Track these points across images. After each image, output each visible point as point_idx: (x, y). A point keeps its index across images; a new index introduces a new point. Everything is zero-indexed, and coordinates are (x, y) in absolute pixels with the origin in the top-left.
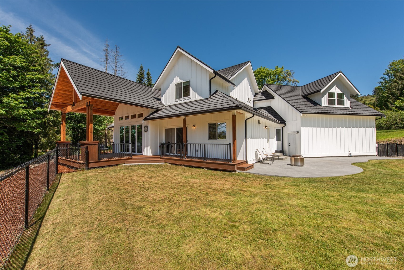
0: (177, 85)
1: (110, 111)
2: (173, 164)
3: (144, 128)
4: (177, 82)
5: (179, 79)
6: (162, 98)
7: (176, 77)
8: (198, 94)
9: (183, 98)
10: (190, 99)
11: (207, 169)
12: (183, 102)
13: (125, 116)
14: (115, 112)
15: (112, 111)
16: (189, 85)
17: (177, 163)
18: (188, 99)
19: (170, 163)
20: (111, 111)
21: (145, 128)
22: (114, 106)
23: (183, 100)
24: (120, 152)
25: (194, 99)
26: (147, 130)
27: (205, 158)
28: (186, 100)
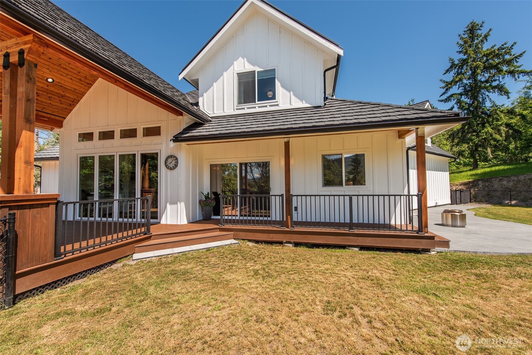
0: (240, 75)
1: (49, 116)
2: (257, 242)
3: (166, 160)
4: (242, 70)
5: (246, 63)
6: (200, 100)
7: (240, 59)
8: (295, 95)
9: (257, 102)
10: (278, 105)
11: (357, 249)
12: (258, 110)
13: (100, 132)
14: (62, 122)
15: (57, 118)
16: (275, 78)
17: (273, 238)
18: (270, 106)
19: (250, 241)
20: (53, 117)
21: (170, 160)
22: (62, 106)
23: (259, 107)
24: (78, 218)
25: (288, 107)
26: (176, 165)
27: (351, 225)
28: (266, 106)
